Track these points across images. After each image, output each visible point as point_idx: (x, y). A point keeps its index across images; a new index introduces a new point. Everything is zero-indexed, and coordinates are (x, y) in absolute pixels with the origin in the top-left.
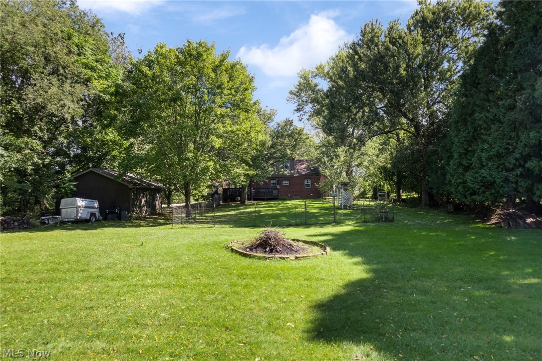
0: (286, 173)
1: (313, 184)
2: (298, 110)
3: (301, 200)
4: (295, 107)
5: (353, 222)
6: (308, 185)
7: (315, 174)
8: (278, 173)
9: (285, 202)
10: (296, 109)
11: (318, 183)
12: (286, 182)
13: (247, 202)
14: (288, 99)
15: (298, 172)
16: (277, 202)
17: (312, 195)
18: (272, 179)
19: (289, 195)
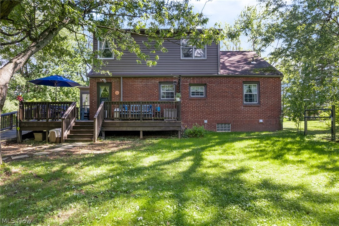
1: (262, 93)
6: (250, 97)
12: (197, 90)
17: (261, 121)
18: (162, 80)
19: (206, 121)
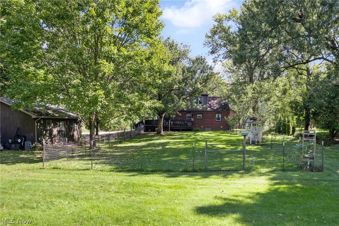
0: (198, 107)
1: (222, 117)
2: (213, 52)
3: (211, 132)
4: (210, 49)
5: (267, 170)
6: (218, 118)
7: (225, 109)
8: (192, 107)
9: (197, 134)
10: (211, 51)
11: (227, 117)
12: (199, 116)
13: (163, 133)
14: (205, 43)
15: (210, 107)
16: (189, 133)
17: (222, 127)
18: (187, 112)
19: (202, 127)
